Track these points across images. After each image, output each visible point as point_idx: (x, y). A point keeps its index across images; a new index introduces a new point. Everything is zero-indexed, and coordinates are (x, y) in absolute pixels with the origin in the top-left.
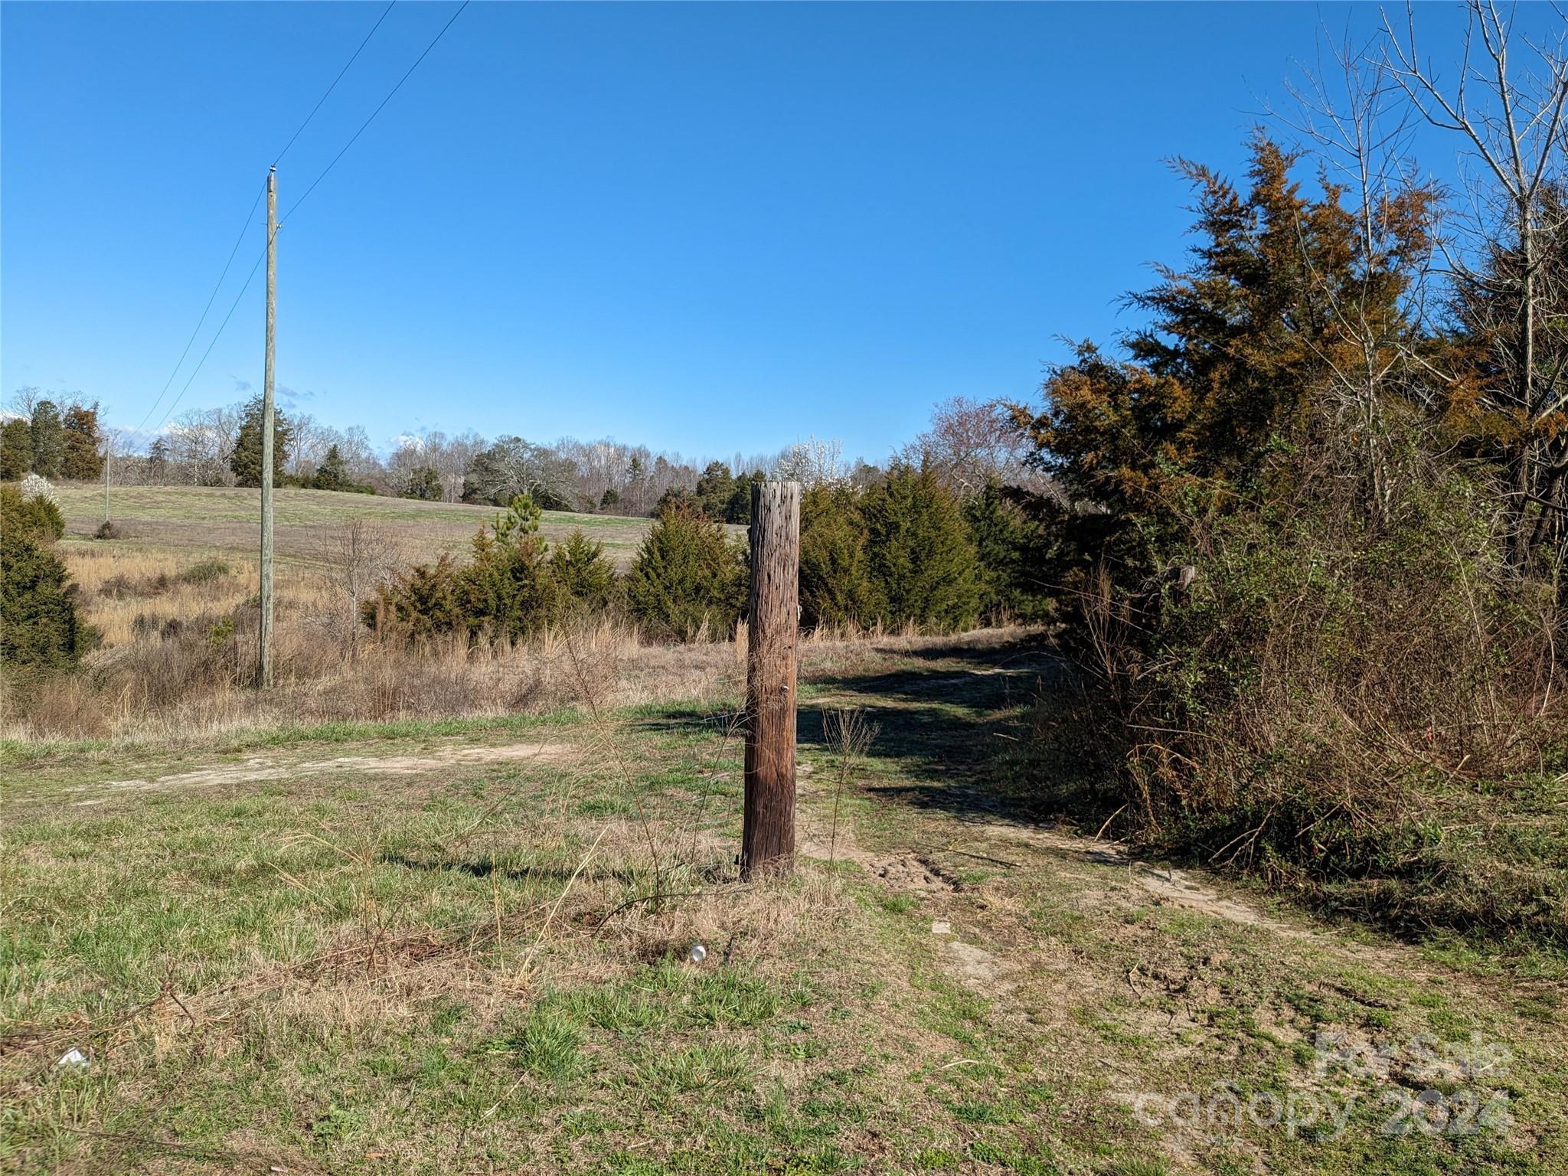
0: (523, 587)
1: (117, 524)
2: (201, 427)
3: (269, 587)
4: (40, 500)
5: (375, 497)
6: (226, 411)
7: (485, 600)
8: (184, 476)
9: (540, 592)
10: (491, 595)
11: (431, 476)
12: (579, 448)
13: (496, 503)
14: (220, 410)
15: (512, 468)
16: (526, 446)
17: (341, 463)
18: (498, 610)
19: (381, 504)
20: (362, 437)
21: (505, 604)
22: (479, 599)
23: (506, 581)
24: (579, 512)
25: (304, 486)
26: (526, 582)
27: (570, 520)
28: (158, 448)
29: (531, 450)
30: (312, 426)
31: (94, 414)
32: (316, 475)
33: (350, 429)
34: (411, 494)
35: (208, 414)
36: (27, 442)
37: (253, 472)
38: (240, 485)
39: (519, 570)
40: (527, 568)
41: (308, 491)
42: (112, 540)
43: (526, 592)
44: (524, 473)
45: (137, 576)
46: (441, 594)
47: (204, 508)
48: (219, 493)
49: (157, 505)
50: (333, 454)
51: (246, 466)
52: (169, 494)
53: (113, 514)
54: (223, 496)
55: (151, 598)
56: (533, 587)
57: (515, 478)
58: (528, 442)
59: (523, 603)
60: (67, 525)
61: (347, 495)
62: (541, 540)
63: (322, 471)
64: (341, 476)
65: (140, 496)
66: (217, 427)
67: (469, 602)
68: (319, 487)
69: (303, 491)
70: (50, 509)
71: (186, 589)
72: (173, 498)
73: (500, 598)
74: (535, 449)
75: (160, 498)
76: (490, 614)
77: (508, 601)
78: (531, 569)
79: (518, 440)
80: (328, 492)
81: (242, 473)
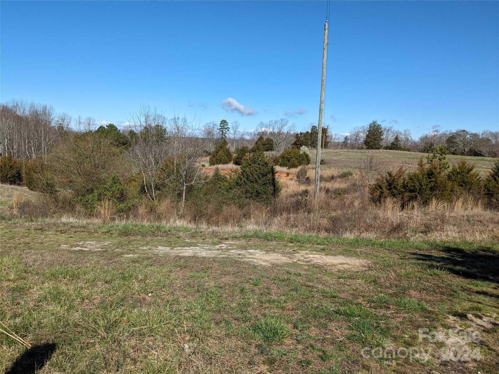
0: (430, 182)
1: (325, 160)
2: (359, 132)
3: (318, 176)
4: (305, 153)
5: (410, 152)
6: (366, 127)
7: (414, 186)
8: (353, 147)
9: (439, 184)
10: (417, 184)
11: (432, 145)
12: (492, 134)
13: (454, 154)
14: (364, 126)
15: (461, 141)
16: (467, 133)
17: (399, 141)
18: (420, 190)
19: (410, 154)
20: (409, 133)
21: (423, 188)
22: (411, 186)
23: (424, 179)
24: (488, 157)
25: (386, 149)
26: (433, 179)
27: (483, 160)
28: (346, 139)
29: (469, 134)
30: (392, 130)
31: (327, 129)
32: (390, 145)
33: (405, 130)
34: (424, 151)
35: (361, 127)
36: (309, 138)
37: (371, 145)
38: (367, 149)
39: (430, 174)
40: (434, 174)
41: (387, 151)
42: (323, 165)
43: (432, 184)
44: (465, 143)
45: (326, 175)
46: (396, 183)
47: (354, 156)
48: (359, 151)
49: (340, 155)
50: (397, 138)
51: (369, 143)
52: (345, 152)
53: (326, 158)
54: (360, 152)
55: (329, 182)
56: (436, 182)
57: (462, 145)
58: (468, 131)
59: (431, 188)
60: (311, 160)
61: (400, 152)
62: (447, 163)
63: (392, 144)
64: (399, 146)
65: (337, 152)
66: (363, 132)
67: (407, 186)
68: (391, 149)
69: (386, 150)
70: (307, 156)
71: (339, 180)
72: (346, 153)
73: (421, 185)
74: (471, 134)
75: (342, 153)
76: (416, 192)
77: (424, 187)
78: (436, 174)
79: (464, 131)
80: (394, 151)
81: (367, 145)
